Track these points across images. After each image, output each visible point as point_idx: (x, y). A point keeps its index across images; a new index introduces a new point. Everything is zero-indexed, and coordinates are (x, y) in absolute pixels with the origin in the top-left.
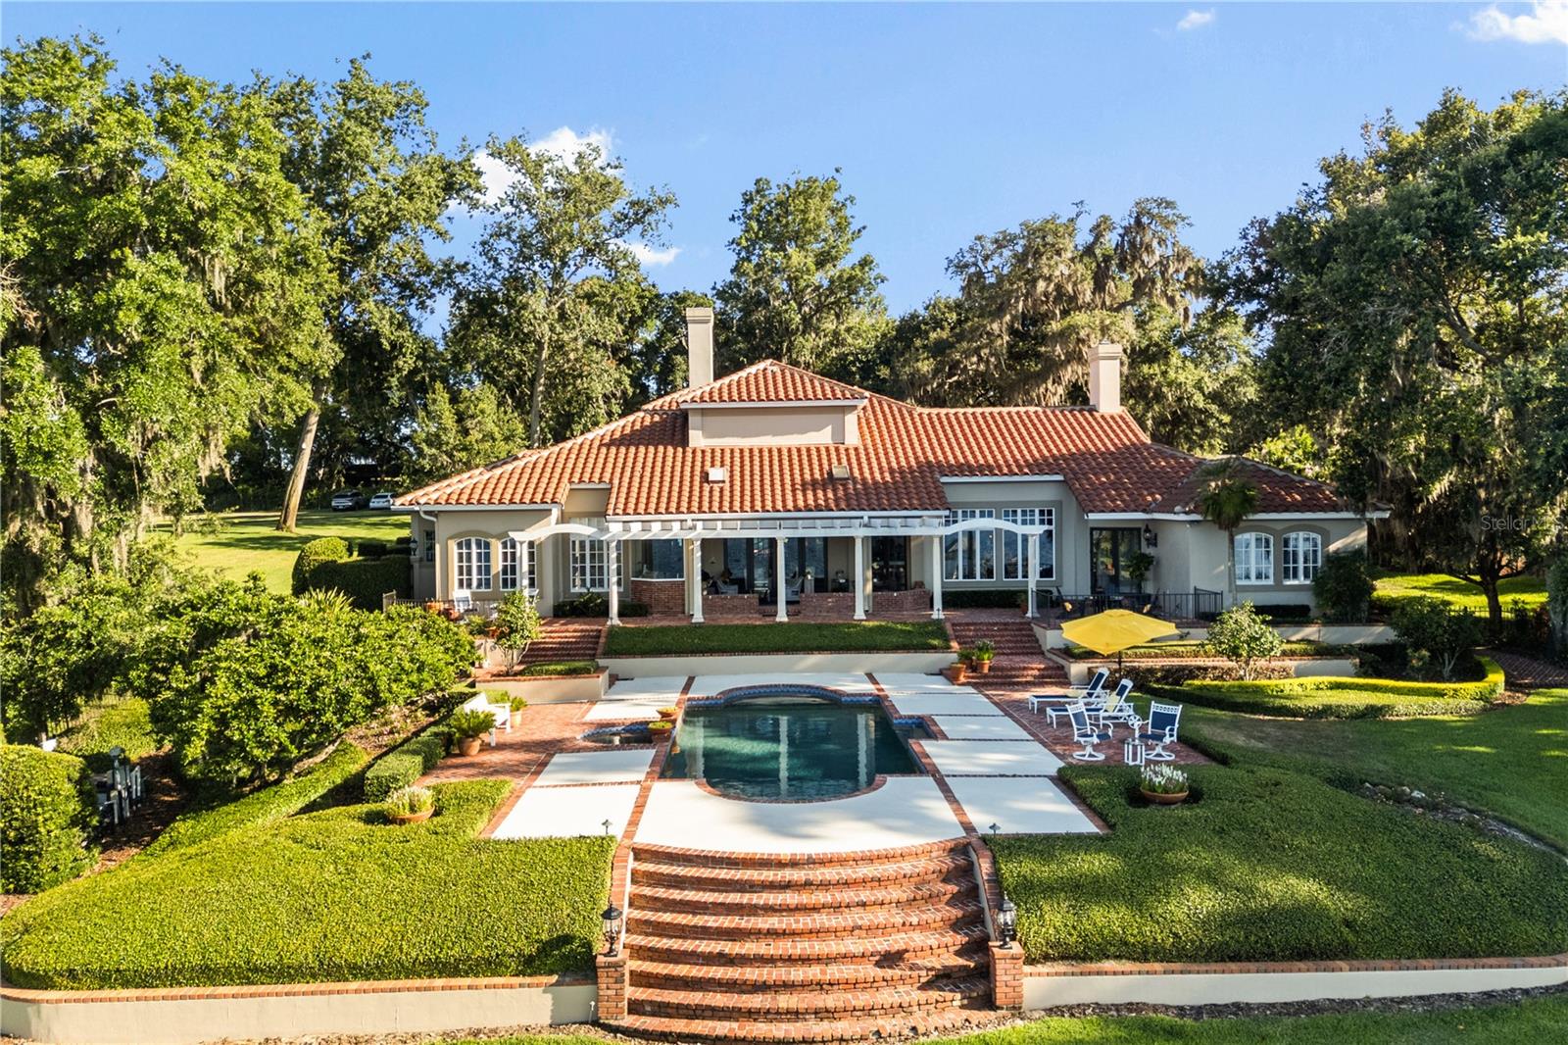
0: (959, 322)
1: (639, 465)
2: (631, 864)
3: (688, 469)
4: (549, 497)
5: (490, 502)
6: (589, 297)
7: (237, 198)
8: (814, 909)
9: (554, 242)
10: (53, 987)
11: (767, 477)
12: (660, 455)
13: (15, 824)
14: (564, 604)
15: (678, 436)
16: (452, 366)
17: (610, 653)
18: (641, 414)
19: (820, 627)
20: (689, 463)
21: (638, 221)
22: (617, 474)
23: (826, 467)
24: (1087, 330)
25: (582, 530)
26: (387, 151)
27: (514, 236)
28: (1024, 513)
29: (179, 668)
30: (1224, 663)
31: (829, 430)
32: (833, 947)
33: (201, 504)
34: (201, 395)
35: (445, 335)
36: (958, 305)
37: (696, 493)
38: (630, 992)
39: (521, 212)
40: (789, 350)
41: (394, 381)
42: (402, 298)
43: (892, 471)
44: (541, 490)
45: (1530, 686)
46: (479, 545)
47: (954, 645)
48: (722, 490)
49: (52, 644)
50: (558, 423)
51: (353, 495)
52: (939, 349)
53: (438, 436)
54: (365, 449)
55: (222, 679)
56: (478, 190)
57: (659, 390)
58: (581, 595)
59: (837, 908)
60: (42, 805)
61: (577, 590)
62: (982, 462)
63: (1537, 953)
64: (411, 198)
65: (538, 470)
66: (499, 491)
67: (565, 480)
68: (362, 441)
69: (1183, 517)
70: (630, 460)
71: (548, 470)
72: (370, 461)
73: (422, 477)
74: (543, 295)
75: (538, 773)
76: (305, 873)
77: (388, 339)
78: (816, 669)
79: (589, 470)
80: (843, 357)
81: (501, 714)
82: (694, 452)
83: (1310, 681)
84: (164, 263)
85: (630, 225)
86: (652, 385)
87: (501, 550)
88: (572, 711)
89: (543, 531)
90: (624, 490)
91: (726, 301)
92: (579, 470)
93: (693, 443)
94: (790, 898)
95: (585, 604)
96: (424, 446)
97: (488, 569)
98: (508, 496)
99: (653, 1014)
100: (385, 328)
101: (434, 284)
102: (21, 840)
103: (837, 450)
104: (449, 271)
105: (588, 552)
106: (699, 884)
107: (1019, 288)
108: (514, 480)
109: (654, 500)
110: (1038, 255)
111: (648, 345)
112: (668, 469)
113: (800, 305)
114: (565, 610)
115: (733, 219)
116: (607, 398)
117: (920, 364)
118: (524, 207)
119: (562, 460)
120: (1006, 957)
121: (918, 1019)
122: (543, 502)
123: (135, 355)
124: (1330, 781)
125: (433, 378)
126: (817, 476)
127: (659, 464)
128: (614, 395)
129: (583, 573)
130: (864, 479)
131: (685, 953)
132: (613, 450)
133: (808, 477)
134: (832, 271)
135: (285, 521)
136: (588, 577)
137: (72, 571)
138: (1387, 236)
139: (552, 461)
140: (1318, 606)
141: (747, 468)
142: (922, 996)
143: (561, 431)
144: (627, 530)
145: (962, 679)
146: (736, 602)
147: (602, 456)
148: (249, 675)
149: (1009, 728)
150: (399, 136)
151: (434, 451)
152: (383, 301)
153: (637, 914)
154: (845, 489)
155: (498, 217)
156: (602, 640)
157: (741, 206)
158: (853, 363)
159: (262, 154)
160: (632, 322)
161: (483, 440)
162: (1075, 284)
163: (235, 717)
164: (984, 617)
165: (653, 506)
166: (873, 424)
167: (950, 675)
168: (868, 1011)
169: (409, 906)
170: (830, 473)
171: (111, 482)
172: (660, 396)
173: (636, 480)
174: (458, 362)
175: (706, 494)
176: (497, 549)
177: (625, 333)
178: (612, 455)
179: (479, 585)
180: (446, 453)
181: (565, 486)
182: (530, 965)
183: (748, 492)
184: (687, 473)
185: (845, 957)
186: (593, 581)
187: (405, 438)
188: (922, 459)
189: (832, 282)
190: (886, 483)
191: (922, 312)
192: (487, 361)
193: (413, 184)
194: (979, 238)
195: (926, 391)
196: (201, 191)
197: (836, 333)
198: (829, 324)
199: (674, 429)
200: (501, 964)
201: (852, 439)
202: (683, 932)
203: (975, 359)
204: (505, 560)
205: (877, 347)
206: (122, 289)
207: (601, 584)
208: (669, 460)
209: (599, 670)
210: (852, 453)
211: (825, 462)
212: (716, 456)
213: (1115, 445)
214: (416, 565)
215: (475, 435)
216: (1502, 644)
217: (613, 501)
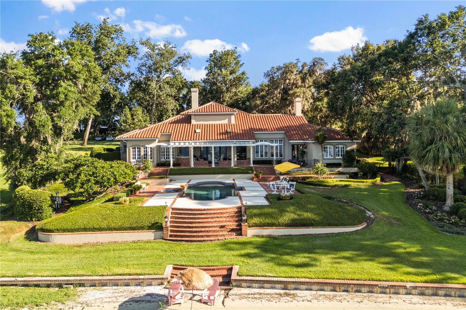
0: (269, 90)
1: (179, 128)
2: (171, 210)
3: (191, 129)
4: (155, 136)
5: (141, 138)
6: (168, 83)
7: (85, 69)
8: (208, 218)
9: (158, 68)
10: (54, 232)
11: (211, 132)
12: (184, 126)
13: (38, 206)
14: (159, 163)
15: (189, 121)
16: (129, 101)
17: (170, 174)
18: (180, 115)
19: (222, 168)
20: (191, 128)
21: (181, 62)
22: (173, 131)
23: (226, 129)
24: (299, 93)
25: (164, 144)
26: (112, 43)
27: (147, 66)
28: (275, 141)
29: (71, 174)
30: (316, 176)
31: (227, 120)
32: (211, 225)
33: (73, 137)
34: (75, 112)
35: (127, 92)
36: (268, 85)
37: (193, 136)
38: (169, 233)
39: (149, 59)
40: (223, 97)
41: (114, 105)
42: (116, 83)
43: (242, 130)
44: (153, 135)
45: (388, 181)
46: (138, 148)
47: (255, 172)
48: (199, 135)
49: (39, 169)
50: (159, 117)
51: (102, 137)
52: (263, 97)
53: (126, 120)
54: (104, 124)
55: (82, 175)
56: (137, 54)
57: (187, 108)
58: (164, 161)
59: (212, 218)
60: (43, 202)
61: (163, 160)
62: (265, 128)
63: (350, 225)
64: (119, 56)
65: (153, 130)
66: (143, 135)
67: (160, 132)
68: (104, 121)
69: (311, 142)
70: (176, 127)
71: (155, 130)
72: (106, 127)
73: (122, 131)
74: (155, 82)
75: (152, 197)
76: (103, 212)
77: (112, 94)
78: (221, 178)
79: (166, 130)
80: (237, 99)
81: (144, 186)
82: (193, 125)
83: (335, 180)
84: (69, 83)
85: (179, 63)
86: (185, 106)
87: (143, 150)
88: (161, 187)
89: (154, 145)
90: (175, 135)
91: (205, 83)
92: (163, 130)
93: (192, 123)
94: (203, 216)
95: (165, 163)
96: (122, 123)
97: (140, 154)
98: (145, 136)
99: (174, 237)
100: (112, 91)
101: (125, 79)
102: (39, 209)
103: (229, 125)
104: (129, 76)
105: (165, 150)
106: (185, 214)
107: (282, 82)
108: (147, 132)
109: (182, 137)
110: (287, 73)
111: (184, 95)
112: (186, 130)
113: (226, 85)
114: (159, 165)
115: (207, 61)
116: (172, 110)
117: (257, 101)
118: (150, 58)
119: (159, 127)
120: (244, 225)
121: (226, 237)
122: (154, 138)
123: (62, 104)
124: (325, 198)
125: (125, 105)
126: (224, 131)
127: (184, 128)
128: (174, 109)
129: (164, 156)
130: (235, 132)
131: (181, 226)
132: (172, 124)
133: (221, 132)
134: (235, 76)
135: (84, 143)
136: (165, 157)
137: (43, 153)
138: (349, 76)
139: (156, 127)
140: (344, 163)
141: (206, 129)
142: (228, 233)
143: (160, 119)
144: (175, 144)
145: (255, 180)
146: (203, 163)
147: (169, 126)
148: (88, 174)
149: (262, 189)
150: (115, 39)
151: (125, 124)
152: (111, 84)
153: (172, 220)
154: (230, 135)
155: (142, 61)
156: (168, 171)
157: (209, 58)
158: (239, 101)
159: (90, 58)
160: (179, 90)
161: (138, 122)
162: (296, 81)
163: (85, 183)
164: (263, 166)
165: (182, 139)
166: (239, 118)
167: (252, 179)
168: (217, 236)
169: (125, 218)
170: (227, 131)
171: (55, 132)
172: (187, 110)
173: (178, 132)
174: (131, 99)
175: (195, 136)
176: (142, 149)
177: (178, 92)
178: (172, 126)
179: (138, 159)
180: (128, 125)
181: (160, 134)
182: (150, 228)
183: (206, 135)
184: (191, 131)
185: (213, 226)
186: (167, 158)
187: (116, 121)
188: (250, 127)
189: (234, 78)
190: (240, 133)
191: (258, 87)
192: (139, 100)
193: (119, 52)
194: (273, 68)
195: (259, 109)
196: (77, 68)
197: (235, 92)
198: (234, 90)
199: (188, 119)
200: (144, 228)
201: (233, 122)
202: (181, 223)
203: (272, 100)
204: (144, 152)
205: (247, 96)
206: (60, 89)
207: (169, 159)
208: (186, 127)
209: (167, 177)
210: (233, 125)
211: (226, 128)
212: (198, 126)
213: (299, 124)
214: (121, 154)
215: (136, 120)
216: (387, 172)
217: (172, 137)
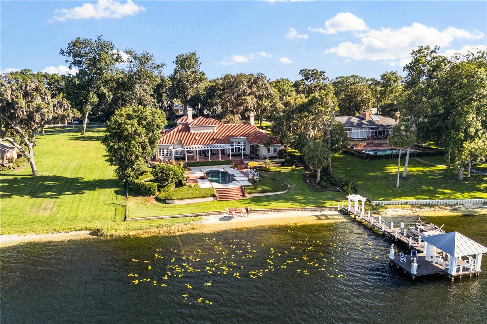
2: (215, 189)
8: (230, 191)
11: (204, 138)
12: (187, 134)
15: (188, 130)
17: (188, 167)
20: (192, 136)
22: (181, 138)
28: (241, 142)
30: (265, 165)
31: (212, 129)
32: (232, 194)
37: (195, 141)
44: (171, 141)
45: (298, 167)
46: (162, 150)
47: (233, 163)
48: (198, 141)
62: (235, 135)
67: (174, 139)
69: (262, 145)
70: (182, 135)
82: (192, 133)
83: (274, 167)
88: (191, 175)
99: (221, 199)
106: (221, 190)
108: (166, 139)
109: (189, 143)
112: (189, 137)
119: (171, 135)
120: (245, 194)
121: (239, 198)
130: (218, 138)
131: (222, 195)
133: (210, 138)
135: (83, 133)
140: (278, 156)
141: (201, 136)
145: (235, 168)
147: (177, 134)
149: (242, 175)
153: (217, 193)
154: (216, 140)
156: (188, 164)
164: (237, 158)
168: (236, 198)
173: (185, 139)
179: (162, 156)
182: (211, 196)
183: (202, 141)
188: (226, 134)
190: (222, 139)
201: (216, 131)
207: (179, 155)
210: (216, 134)
211: (212, 135)
212: (195, 134)
213: (253, 131)
